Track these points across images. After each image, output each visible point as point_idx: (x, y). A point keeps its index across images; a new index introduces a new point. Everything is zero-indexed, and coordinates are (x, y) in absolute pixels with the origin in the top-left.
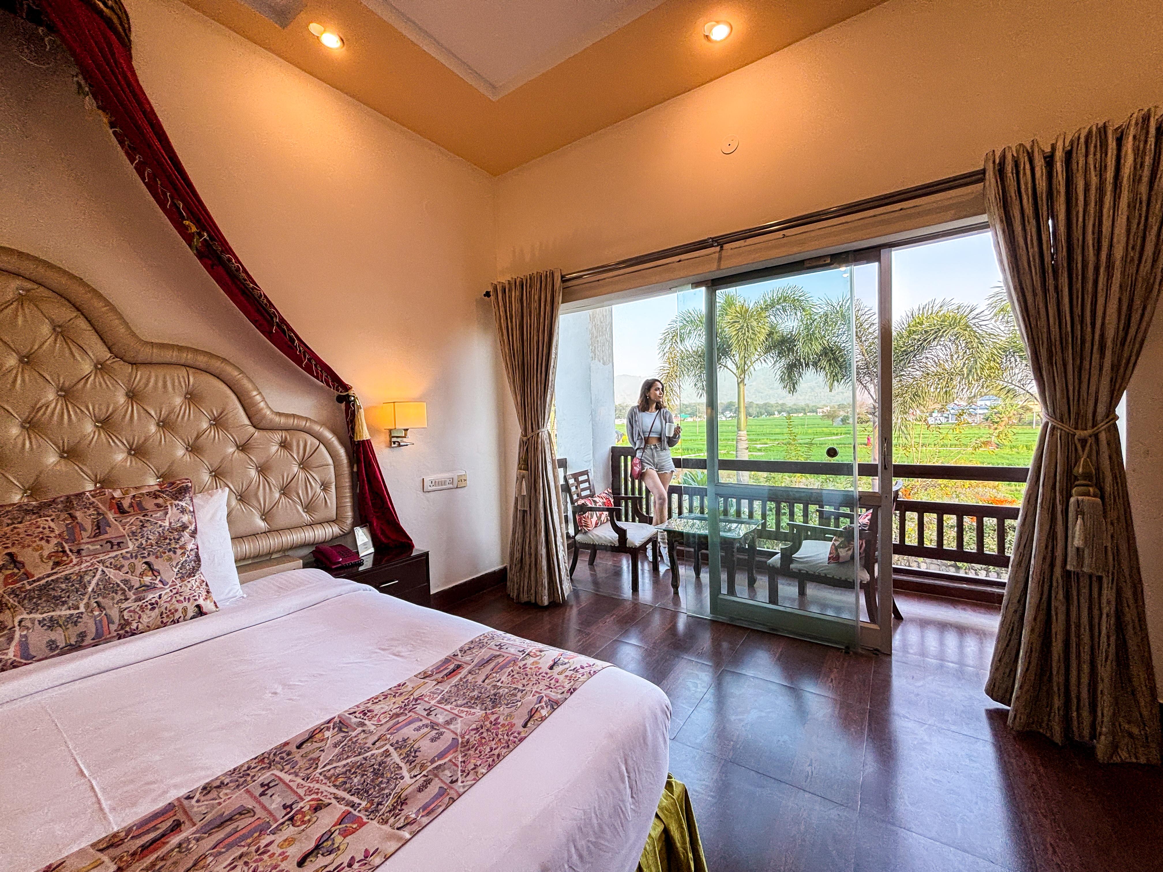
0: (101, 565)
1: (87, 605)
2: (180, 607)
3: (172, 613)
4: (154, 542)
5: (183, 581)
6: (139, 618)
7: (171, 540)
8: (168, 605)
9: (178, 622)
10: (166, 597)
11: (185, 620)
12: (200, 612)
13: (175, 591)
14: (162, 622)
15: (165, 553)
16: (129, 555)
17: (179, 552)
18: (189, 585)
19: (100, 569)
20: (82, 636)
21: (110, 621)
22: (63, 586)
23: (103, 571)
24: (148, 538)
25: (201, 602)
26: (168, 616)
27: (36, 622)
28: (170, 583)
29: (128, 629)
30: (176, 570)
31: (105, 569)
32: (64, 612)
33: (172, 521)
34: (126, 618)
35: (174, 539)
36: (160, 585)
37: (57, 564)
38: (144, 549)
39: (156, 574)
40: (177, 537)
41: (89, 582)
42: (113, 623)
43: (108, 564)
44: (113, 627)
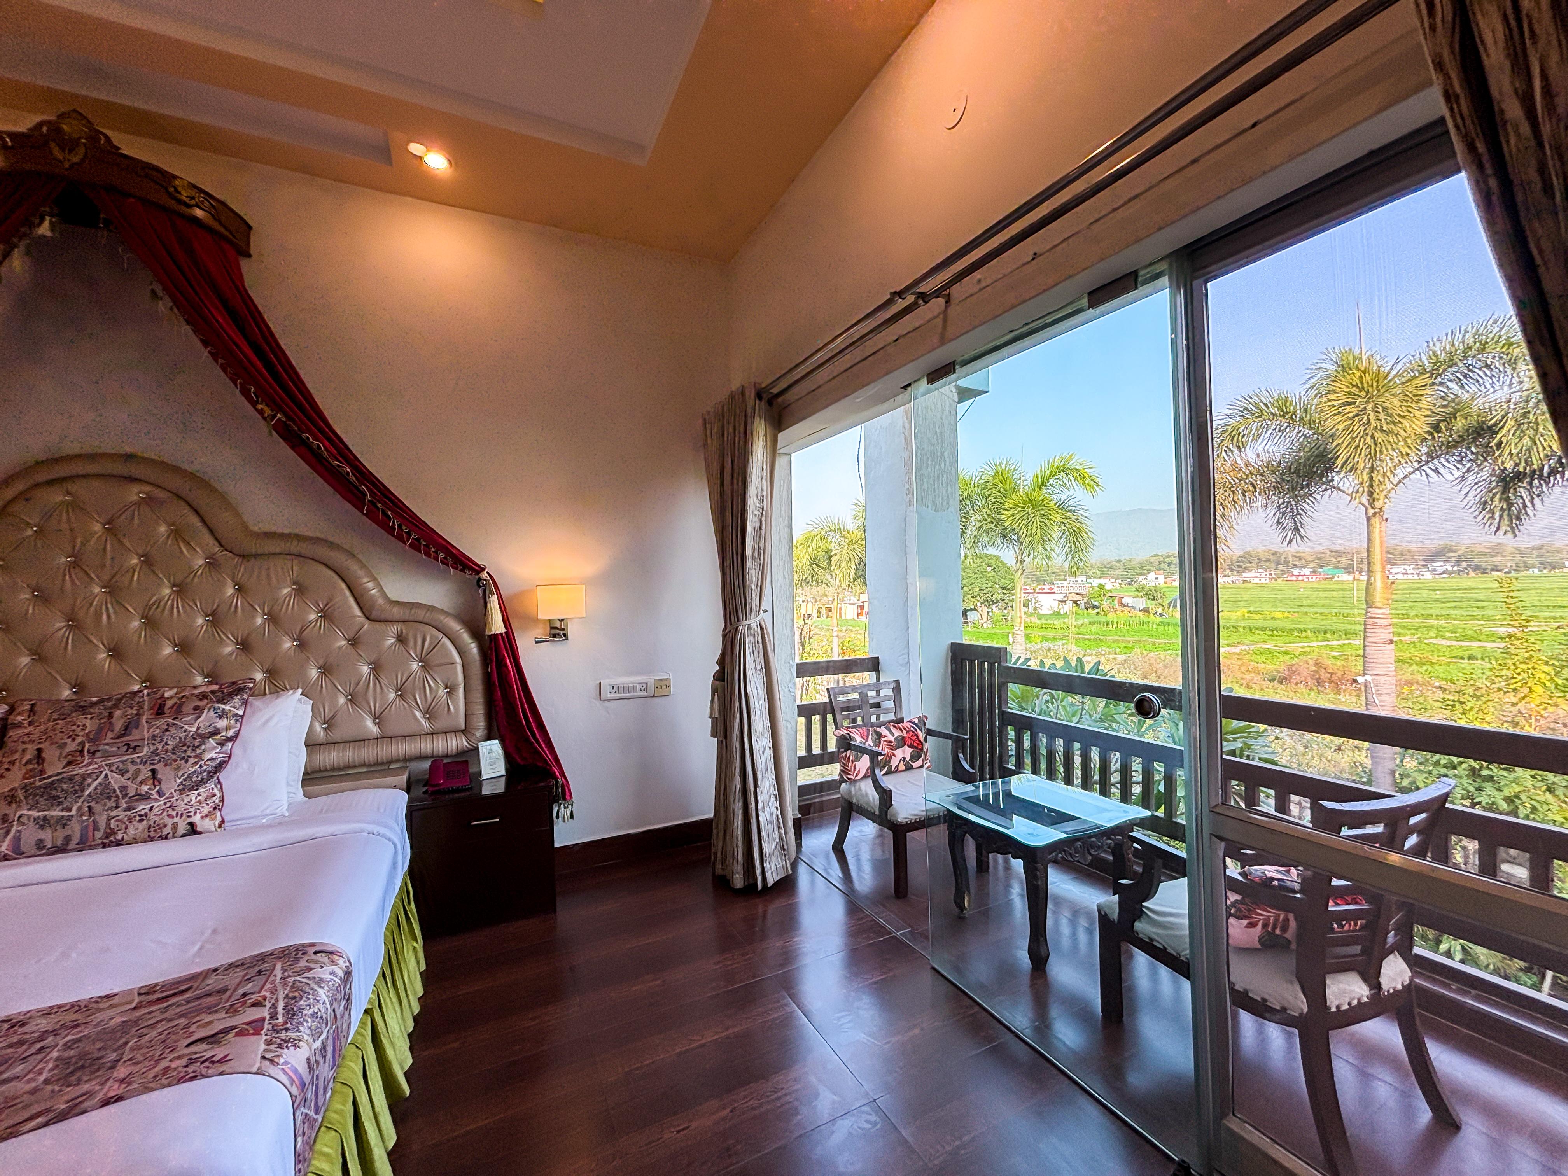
0: (107, 768)
1: (79, 809)
2: (169, 822)
3: (160, 828)
4: (170, 748)
5: (181, 794)
6: (126, 828)
7: (189, 747)
8: (157, 818)
9: (166, 838)
10: (157, 810)
11: (174, 837)
12: (193, 831)
13: (168, 804)
14: (149, 836)
15: (176, 761)
16: (138, 760)
17: (192, 760)
18: (186, 800)
19: (104, 773)
20: (68, 839)
21: (96, 828)
22: (65, 786)
23: (106, 776)
24: (167, 744)
25: (196, 819)
26: (155, 831)
27: (32, 820)
28: (167, 795)
29: (112, 838)
30: (179, 781)
31: (109, 773)
32: (57, 813)
33: (201, 725)
34: (112, 826)
35: (194, 746)
36: (156, 796)
37: (69, 763)
38: (157, 755)
39: (156, 783)
40: (197, 744)
41: (89, 785)
42: (98, 830)
43: (114, 769)
44: (99, 835)
